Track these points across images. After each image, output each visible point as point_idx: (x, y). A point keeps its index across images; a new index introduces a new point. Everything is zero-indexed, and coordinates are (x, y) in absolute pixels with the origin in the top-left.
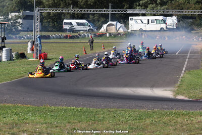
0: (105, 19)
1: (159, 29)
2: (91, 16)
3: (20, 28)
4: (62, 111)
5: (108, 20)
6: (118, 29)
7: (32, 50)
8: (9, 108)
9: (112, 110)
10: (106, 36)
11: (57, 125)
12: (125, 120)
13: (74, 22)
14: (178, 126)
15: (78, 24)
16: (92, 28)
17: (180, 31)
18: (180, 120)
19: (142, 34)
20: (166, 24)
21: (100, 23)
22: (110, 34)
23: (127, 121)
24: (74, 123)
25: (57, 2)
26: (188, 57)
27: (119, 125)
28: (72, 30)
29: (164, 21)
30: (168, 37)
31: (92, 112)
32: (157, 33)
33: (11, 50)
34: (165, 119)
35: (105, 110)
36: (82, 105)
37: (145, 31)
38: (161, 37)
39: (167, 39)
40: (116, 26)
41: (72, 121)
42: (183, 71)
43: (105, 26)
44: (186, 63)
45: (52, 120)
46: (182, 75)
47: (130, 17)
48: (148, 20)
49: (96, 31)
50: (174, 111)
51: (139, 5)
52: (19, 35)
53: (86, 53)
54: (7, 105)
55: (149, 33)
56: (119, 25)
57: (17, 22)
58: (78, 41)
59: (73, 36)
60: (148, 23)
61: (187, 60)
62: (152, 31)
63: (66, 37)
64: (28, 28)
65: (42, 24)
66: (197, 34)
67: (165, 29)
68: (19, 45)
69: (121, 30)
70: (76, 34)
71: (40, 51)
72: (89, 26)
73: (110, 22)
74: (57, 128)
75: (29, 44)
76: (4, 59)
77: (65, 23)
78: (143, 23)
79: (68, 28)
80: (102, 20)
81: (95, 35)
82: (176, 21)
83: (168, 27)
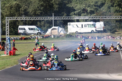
0: (49, 25)
1: (91, 32)
2: (38, 23)
6: (59, 32)
10: (51, 37)
13: (27, 27)
15: (30, 29)
16: (40, 31)
17: (106, 32)
19: (78, 35)
20: (95, 27)
21: (45, 28)
22: (54, 36)
25: (13, 13)
28: (25, 34)
29: (94, 25)
30: (98, 37)
32: (90, 34)
37: (80, 33)
38: (92, 38)
39: (97, 38)
40: (58, 30)
43: (50, 30)
47: (68, 23)
49: (43, 34)
51: (74, 14)
55: (83, 35)
56: (60, 29)
58: (30, 41)
59: (27, 38)
60: (82, 27)
62: (85, 33)
63: (21, 39)
65: (2, 30)
66: (120, 34)
67: (95, 31)
69: (62, 33)
72: (38, 30)
73: (53, 27)
77: (20, 28)
78: (78, 27)
79: (22, 32)
80: (47, 26)
81: (43, 37)
82: (103, 25)
83: (97, 30)
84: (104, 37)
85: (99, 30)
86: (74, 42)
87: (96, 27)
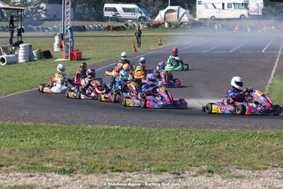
0: (162, 3)
1: (239, 17)
3: (43, 16)
4: (102, 132)
5: (166, 4)
6: (180, 16)
7: (61, 46)
8: (28, 128)
9: (171, 130)
10: (164, 26)
11: (95, 151)
12: (191, 145)
13: (119, 7)
14: (265, 153)
15: (125, 10)
16: (144, 15)
17: (268, 19)
18: (267, 143)
19: (214, 24)
20: (248, 9)
21: (155, 8)
22: (170, 24)
23: (193, 146)
24: (118, 148)
26: (279, 56)
27: (182, 151)
28: (116, 19)
29: (246, 5)
30: (251, 28)
31: (144, 133)
32: (236, 21)
33: (31, 46)
34: (247, 142)
35: (163, 131)
36: (131, 124)
37: (219, 19)
38: (240, 28)
39: (249, 30)
40: (178, 12)
41: (116, 146)
42: (272, 75)
43: (162, 13)
44: (276, 64)
45: (88, 144)
46: (270, 81)
48: (223, 4)
49: (150, 19)
50: (259, 132)
52: (43, 26)
53: (136, 51)
54: (26, 124)
55: (224, 22)
56: (182, 11)
57: (39, 8)
58: (124, 33)
59: (118, 27)
60: (223, 8)
61: (278, 59)
62: (229, 19)
63: (108, 28)
64: (55, 16)
65: (74, 11)
67: (247, 16)
68: (42, 39)
69: (185, 18)
70: (123, 24)
71: (72, 48)
72: (141, 12)
73: (169, 7)
74: (96, 156)
75: (57, 39)
76: (21, 60)
77: (106, 8)
78: (215, 8)
79: (111, 16)
80: (159, 4)
81: (148, 25)
82: (262, 6)
83: (251, 13)
84: (263, 28)
85: (255, 13)
86: (203, 36)
87: (250, 9)
